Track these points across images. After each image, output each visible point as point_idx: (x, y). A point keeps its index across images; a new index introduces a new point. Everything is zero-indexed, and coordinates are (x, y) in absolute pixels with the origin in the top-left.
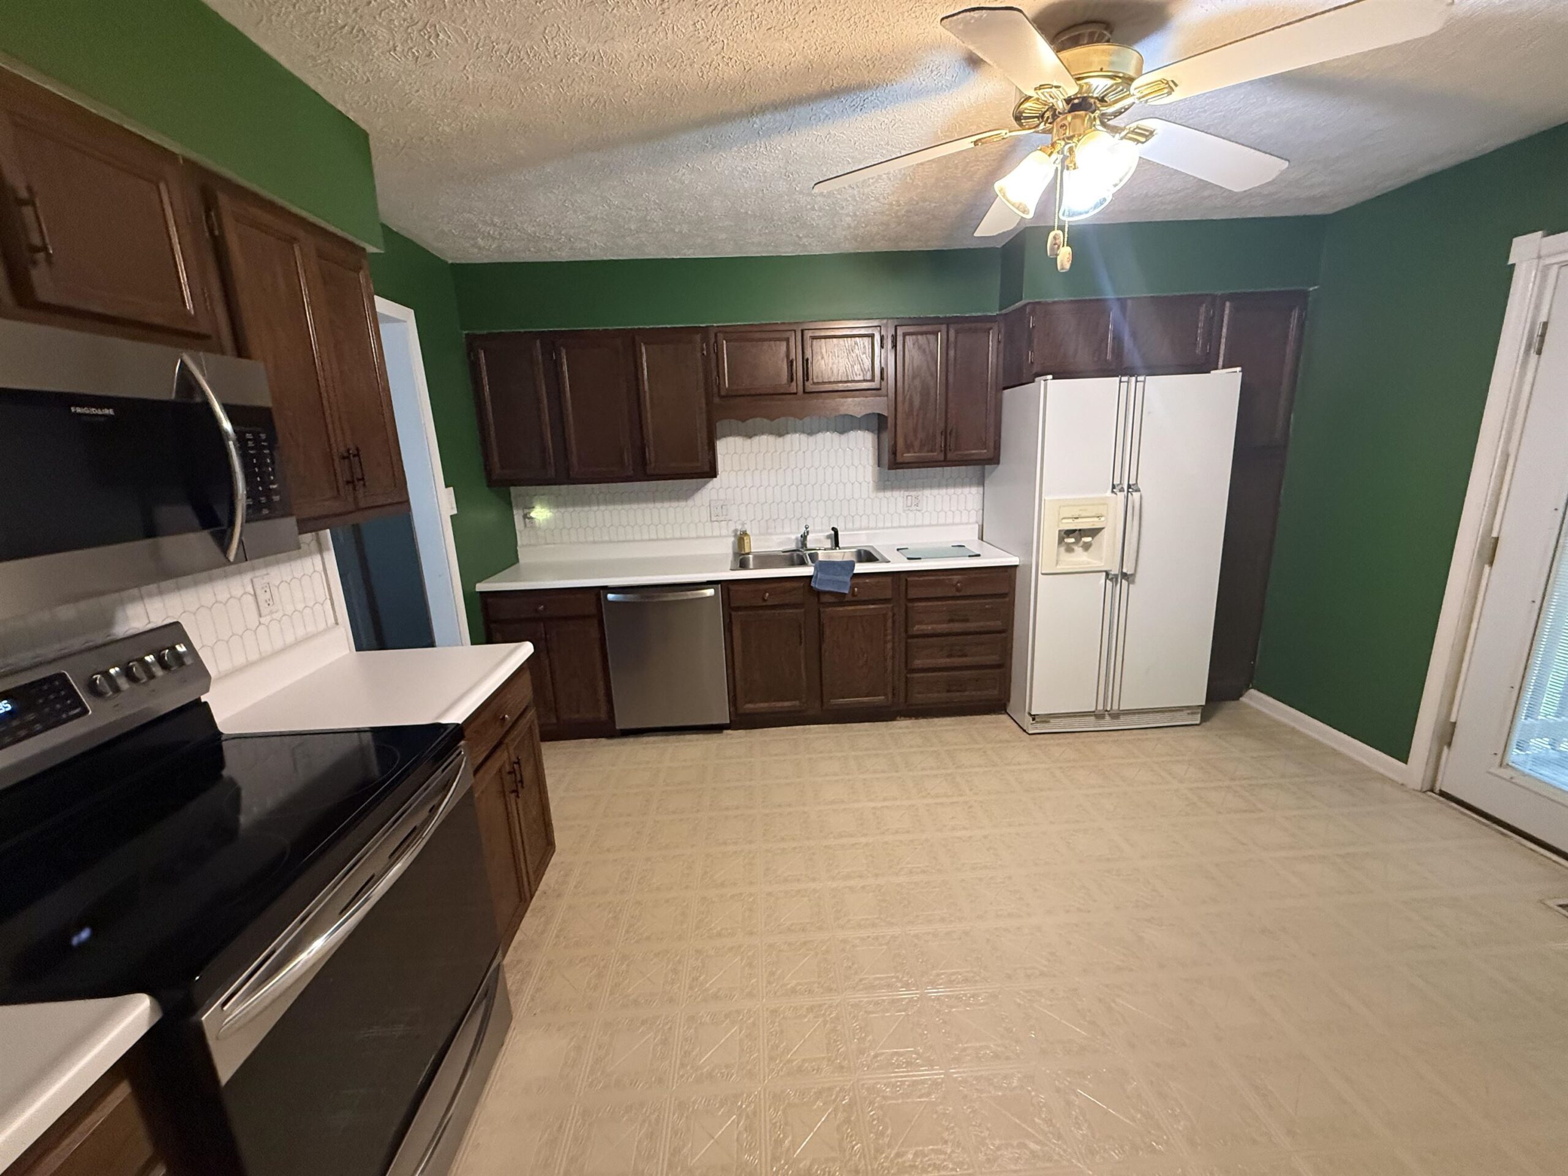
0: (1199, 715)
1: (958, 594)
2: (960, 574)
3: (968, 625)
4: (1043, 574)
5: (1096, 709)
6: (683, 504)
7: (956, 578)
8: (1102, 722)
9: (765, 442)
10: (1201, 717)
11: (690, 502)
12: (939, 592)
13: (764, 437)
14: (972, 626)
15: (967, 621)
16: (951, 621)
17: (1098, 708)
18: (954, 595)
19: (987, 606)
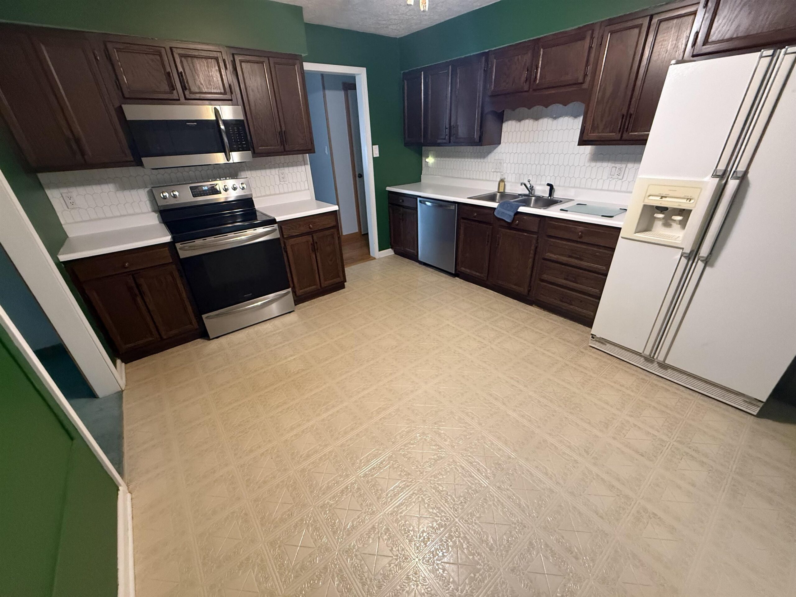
0: (759, 409)
1: (579, 240)
2: (583, 227)
3: (582, 263)
4: (622, 238)
5: (643, 352)
6: (482, 160)
7: (581, 228)
8: (650, 365)
9: (528, 124)
10: (760, 411)
11: (485, 160)
12: (567, 236)
13: (527, 121)
14: (585, 264)
15: (581, 260)
16: (570, 257)
17: (645, 352)
18: (576, 240)
19: (597, 254)
